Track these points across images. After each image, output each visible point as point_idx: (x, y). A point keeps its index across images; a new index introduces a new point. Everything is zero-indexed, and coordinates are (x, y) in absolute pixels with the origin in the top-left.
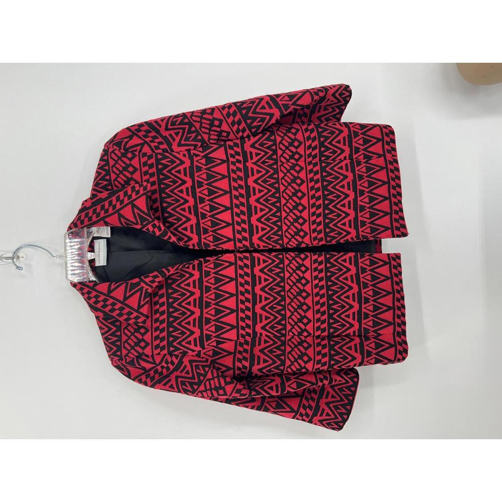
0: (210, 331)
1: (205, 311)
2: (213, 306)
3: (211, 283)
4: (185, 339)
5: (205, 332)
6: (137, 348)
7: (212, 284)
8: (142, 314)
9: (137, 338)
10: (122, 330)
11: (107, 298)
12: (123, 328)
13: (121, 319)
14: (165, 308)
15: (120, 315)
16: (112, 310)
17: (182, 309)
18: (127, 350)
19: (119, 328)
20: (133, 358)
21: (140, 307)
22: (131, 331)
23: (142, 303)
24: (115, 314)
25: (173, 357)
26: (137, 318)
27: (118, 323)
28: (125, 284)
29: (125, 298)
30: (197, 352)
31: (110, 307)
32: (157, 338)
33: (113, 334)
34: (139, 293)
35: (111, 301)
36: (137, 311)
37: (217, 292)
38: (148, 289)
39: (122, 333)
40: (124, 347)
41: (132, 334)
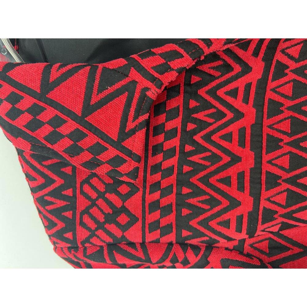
0: (274, 202)
1: (266, 158)
2: (287, 149)
3: (283, 95)
4: (219, 214)
5: (264, 204)
6: (112, 228)
7: (286, 97)
8: (130, 154)
9: (110, 203)
10: (78, 185)
11: (42, 104)
12: (78, 181)
13: (76, 162)
14: (175, 142)
15: (74, 151)
16: (54, 137)
17: (211, 148)
18: (89, 229)
19: (70, 182)
20: (102, 247)
21: (124, 134)
22: (99, 188)
23: (131, 125)
24: (60, 147)
25: (189, 250)
26: (116, 161)
27: (68, 170)
28: (88, 68)
29: (88, 109)
30: (236, 243)
31: (47, 130)
32: (155, 205)
33: (56, 193)
34: (123, 98)
35: (50, 113)
36: (118, 145)
37: (297, 116)
38: (147, 89)
39: (78, 191)
40: (82, 223)
41: (101, 195)
